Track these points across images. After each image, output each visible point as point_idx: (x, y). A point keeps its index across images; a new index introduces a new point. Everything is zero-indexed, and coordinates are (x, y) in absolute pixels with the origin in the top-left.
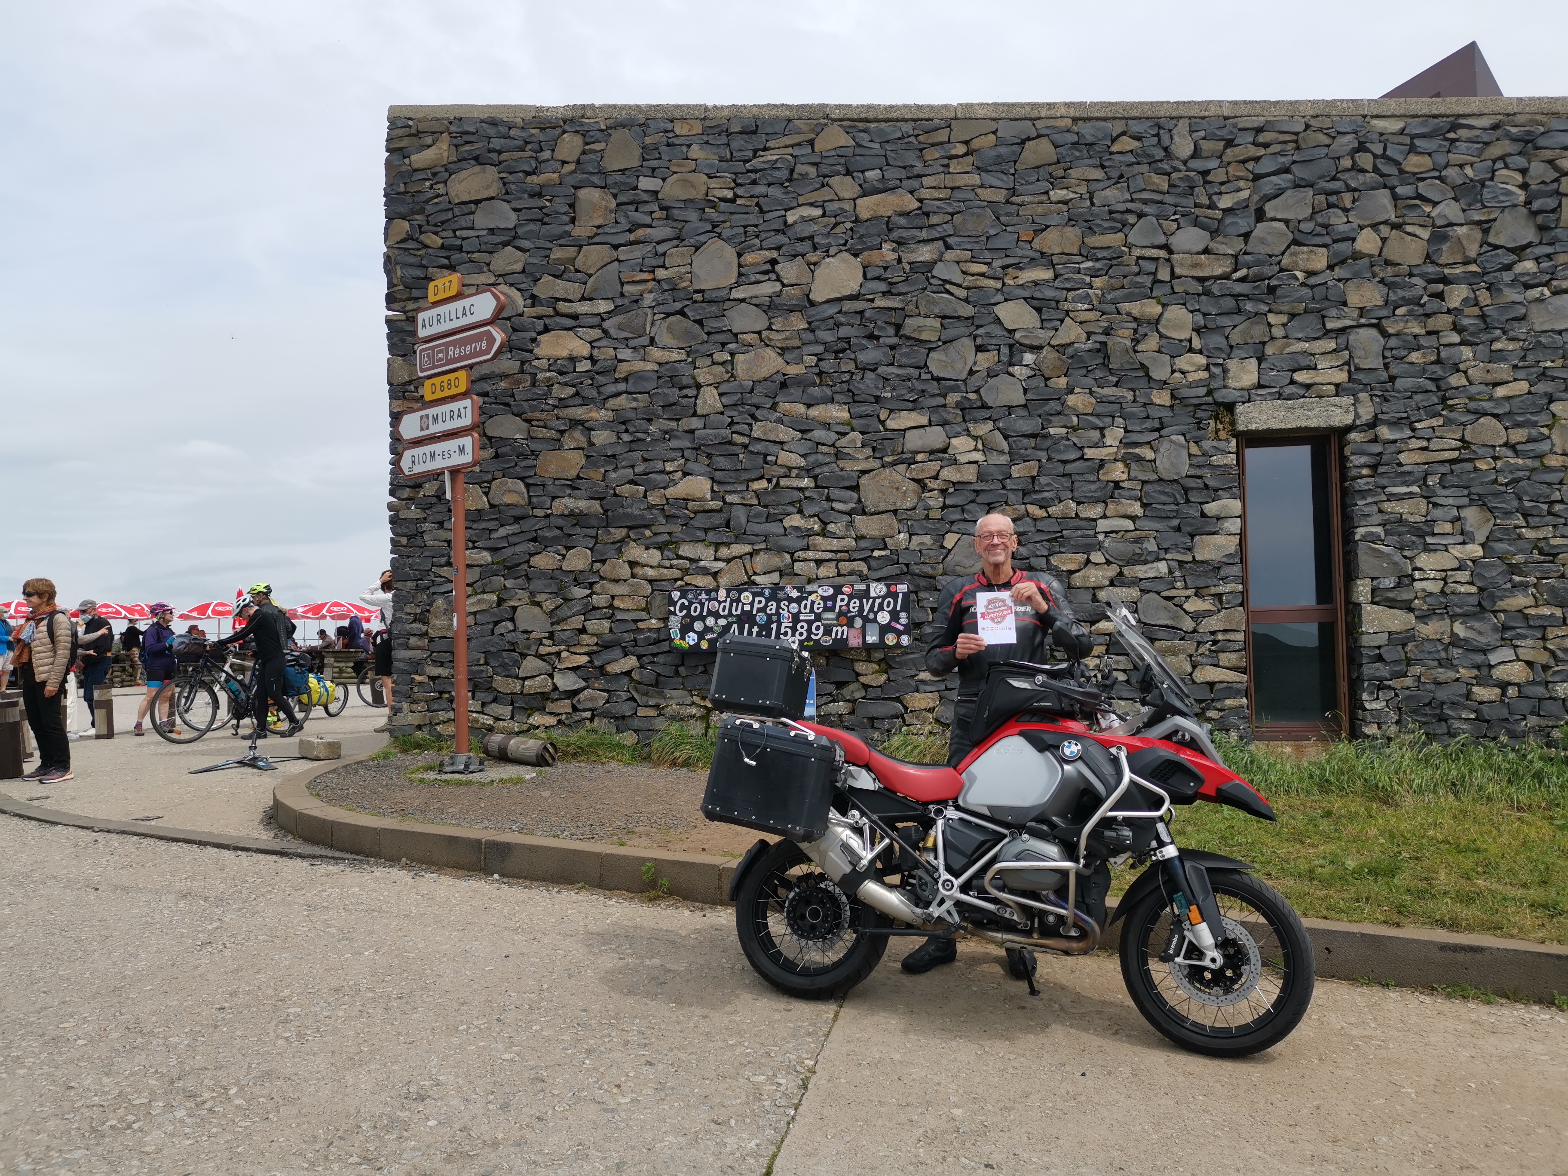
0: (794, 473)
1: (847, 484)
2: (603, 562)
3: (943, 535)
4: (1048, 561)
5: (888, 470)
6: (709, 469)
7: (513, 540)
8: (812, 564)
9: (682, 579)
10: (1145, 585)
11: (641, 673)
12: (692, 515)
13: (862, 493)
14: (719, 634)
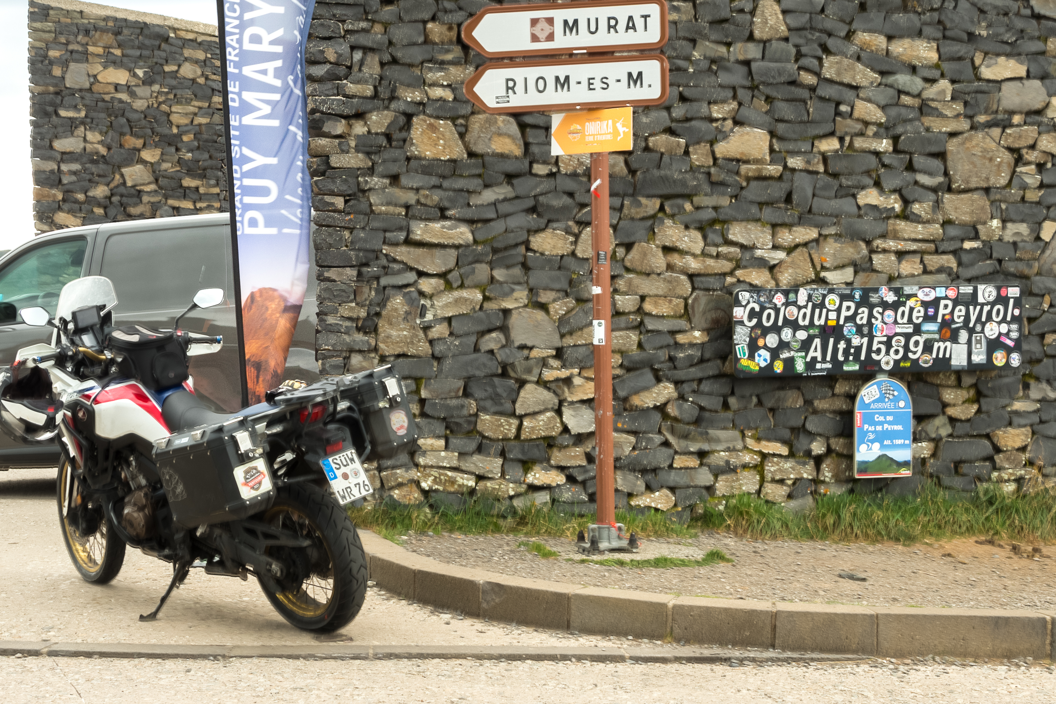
0: (872, 130)
1: (934, 149)
2: (629, 247)
3: (1040, 224)
5: (980, 135)
6: (767, 119)
8: (893, 258)
9: (731, 273)
11: (680, 407)
12: (744, 183)
13: (950, 164)
14: (798, 351)
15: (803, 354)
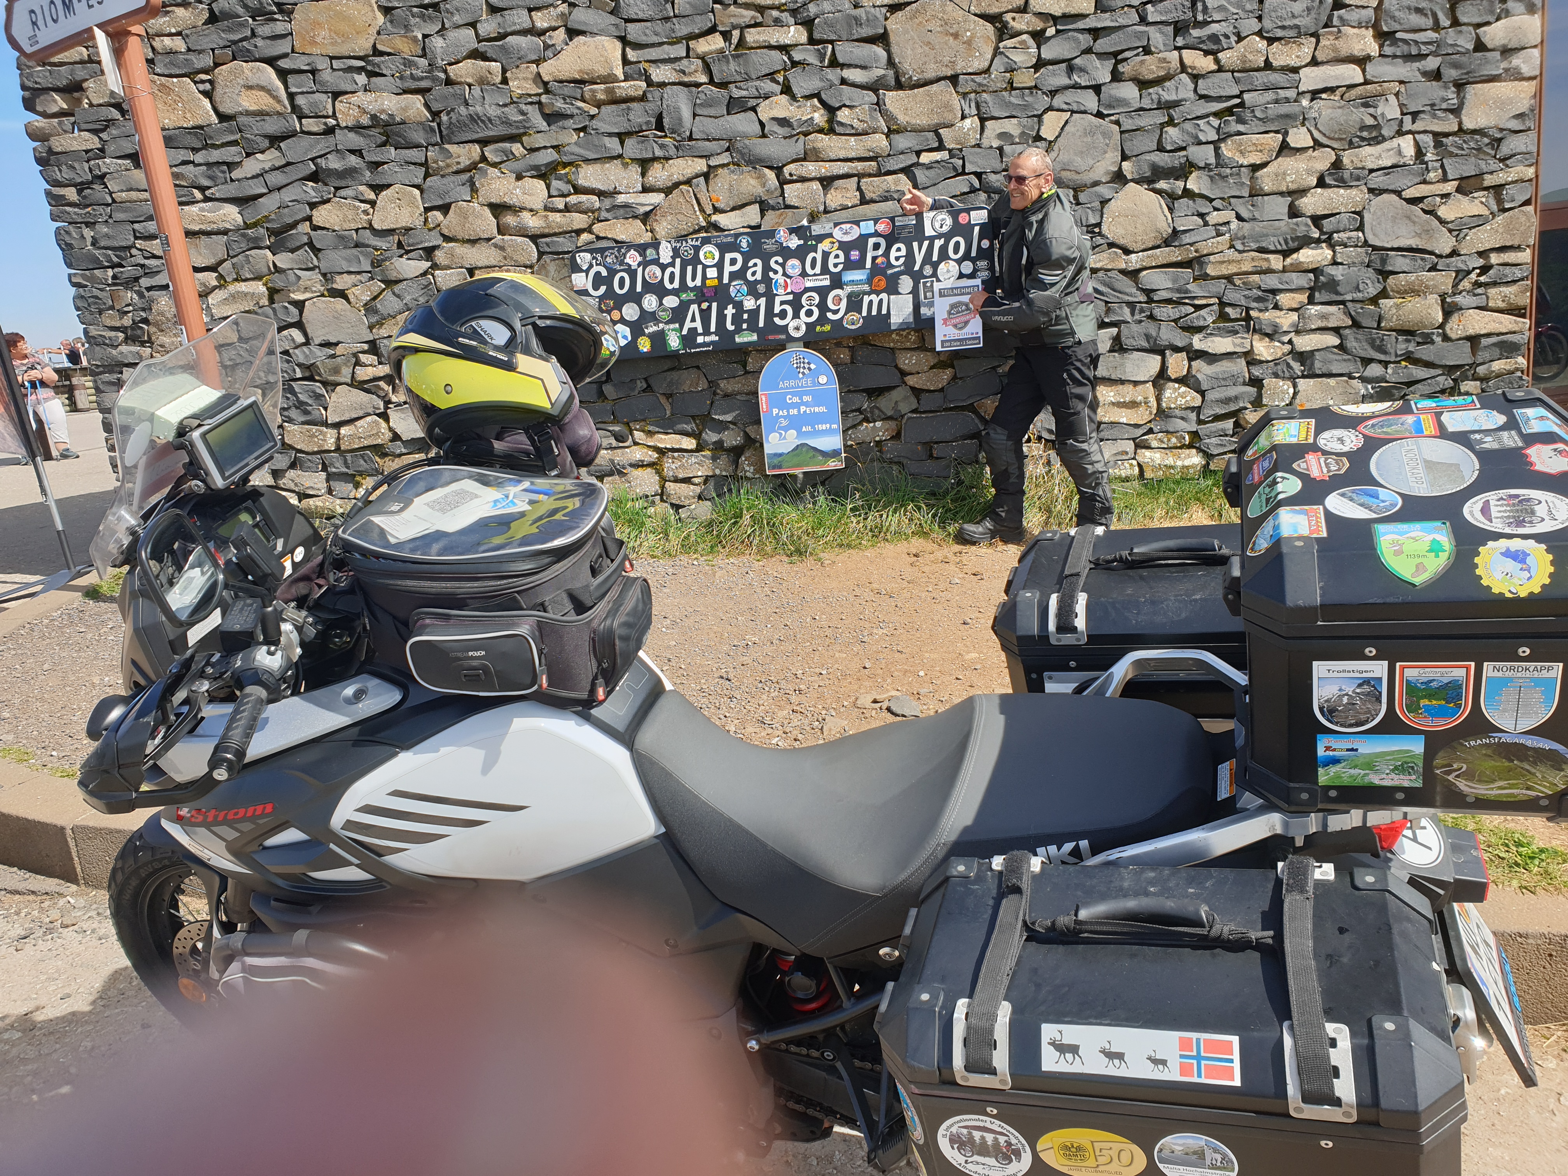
0: (771, 16)
1: (866, 32)
2: (445, 209)
3: (1040, 117)
4: (1217, 150)
5: (938, 2)
6: (614, 21)
7: (276, 179)
8: (816, 186)
9: (589, 230)
10: (1377, 180)
12: (594, 111)
13: (894, 49)
14: (667, 323)
15: (677, 325)
